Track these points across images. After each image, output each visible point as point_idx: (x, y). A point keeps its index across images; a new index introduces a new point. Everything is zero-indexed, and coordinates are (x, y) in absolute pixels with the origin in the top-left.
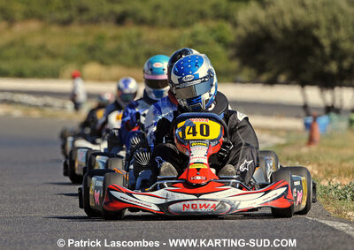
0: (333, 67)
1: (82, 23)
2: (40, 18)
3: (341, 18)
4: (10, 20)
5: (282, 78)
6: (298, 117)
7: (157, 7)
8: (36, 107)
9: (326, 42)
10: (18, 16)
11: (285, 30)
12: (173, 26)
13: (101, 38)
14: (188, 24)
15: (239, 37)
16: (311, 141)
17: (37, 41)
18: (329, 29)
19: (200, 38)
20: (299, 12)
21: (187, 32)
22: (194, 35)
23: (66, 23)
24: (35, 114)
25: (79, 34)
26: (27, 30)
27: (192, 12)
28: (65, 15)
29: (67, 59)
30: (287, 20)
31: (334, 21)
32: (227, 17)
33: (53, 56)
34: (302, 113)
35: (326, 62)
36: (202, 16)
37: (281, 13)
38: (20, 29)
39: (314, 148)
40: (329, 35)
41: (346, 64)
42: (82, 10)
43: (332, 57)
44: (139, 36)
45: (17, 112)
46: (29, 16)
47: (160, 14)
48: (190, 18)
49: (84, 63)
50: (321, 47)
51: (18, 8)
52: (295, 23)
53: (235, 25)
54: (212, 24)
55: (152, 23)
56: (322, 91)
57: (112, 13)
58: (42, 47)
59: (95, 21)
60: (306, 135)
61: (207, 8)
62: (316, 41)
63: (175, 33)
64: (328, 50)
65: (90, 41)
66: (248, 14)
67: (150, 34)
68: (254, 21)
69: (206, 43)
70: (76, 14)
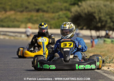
0: (99, 25)
1: (27, 12)
2: (14, 10)
3: (102, 11)
4: (6, 11)
5: (85, 28)
6: (89, 39)
7: (48, 7)
8: (13, 36)
9: (97, 17)
10: (8, 9)
11: (85, 14)
12: (53, 12)
13: (32, 16)
14: (57, 12)
15: (72, 16)
16: (92, 46)
17: (13, 17)
18: (98, 14)
19: (61, 16)
20: (90, 9)
21: (57, 14)
22: (59, 15)
23: (22, 12)
24: (12, 38)
25: (26, 15)
26: (11, 14)
27: (58, 8)
28: (22, 9)
29: (22, 22)
30: (86, 11)
31: (100, 11)
32: (69, 10)
33: (18, 21)
34: (90, 38)
35: (97, 23)
36: (61, 10)
37: (84, 9)
38: (8, 13)
39: (93, 48)
40: (98, 15)
41: (103, 24)
42: (27, 8)
43: (99, 22)
44: (43, 15)
45: (7, 38)
46: (11, 9)
47: (49, 9)
48: (58, 10)
49: (27, 23)
50: (96, 19)
51: (8, 7)
52: (88, 12)
53: (71, 12)
54: (65, 12)
55: (47, 12)
56: (96, 32)
57: (35, 9)
58: (15, 19)
59: (30, 11)
60: (91, 45)
61: (63, 7)
62: (94, 17)
63: (54, 15)
64: (98, 20)
65: (29, 17)
66: (75, 9)
67: (46, 15)
68: (77, 11)
69: (63, 18)
70: (25, 9)
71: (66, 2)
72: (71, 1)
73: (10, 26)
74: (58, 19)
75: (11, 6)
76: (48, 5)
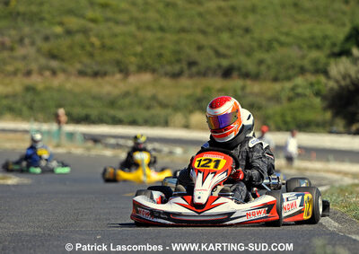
1: (191, 76)
2: (154, 71)
4: (125, 72)
7: (261, 62)
10: (132, 68)
12: (276, 79)
13: (209, 89)
14: (289, 78)
15: (332, 89)
17: (148, 92)
19: (300, 90)
21: (288, 85)
22: (293, 89)
23: (176, 76)
25: (188, 86)
27: (293, 67)
28: (177, 68)
29: (176, 109)
33: (164, 106)
36: (302, 71)
38: (134, 80)
42: (192, 64)
44: (243, 88)
46: (142, 68)
47: (263, 68)
48: (291, 72)
49: (191, 112)
51: (132, 61)
54: (312, 78)
55: (256, 77)
57: (219, 66)
58: (154, 98)
59: (204, 74)
61: (306, 63)
63: (277, 86)
65: (198, 92)
66: (341, 69)
67: (254, 88)
69: (305, 95)
70: (186, 67)
71: (318, 47)
72: (334, 45)
73: (140, 120)
74: (290, 99)
75: (141, 56)
76: (259, 55)
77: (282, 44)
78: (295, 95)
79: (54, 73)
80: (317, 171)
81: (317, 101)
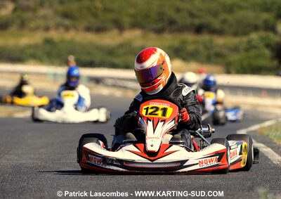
77: (241, 8)
78: (250, 47)
79: (67, 29)
80: (266, 106)
81: (267, 52)
